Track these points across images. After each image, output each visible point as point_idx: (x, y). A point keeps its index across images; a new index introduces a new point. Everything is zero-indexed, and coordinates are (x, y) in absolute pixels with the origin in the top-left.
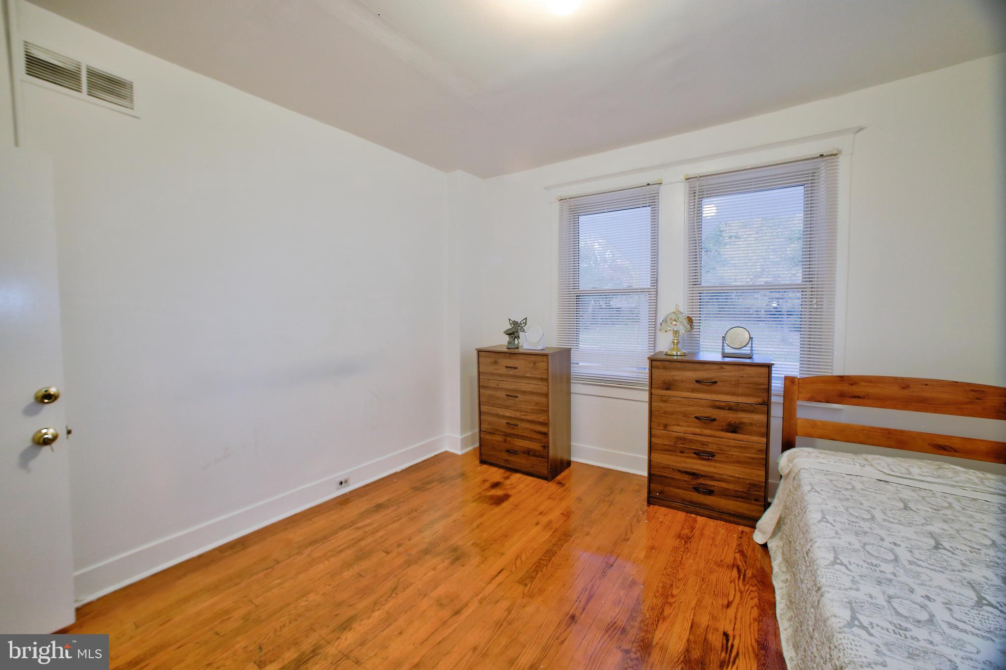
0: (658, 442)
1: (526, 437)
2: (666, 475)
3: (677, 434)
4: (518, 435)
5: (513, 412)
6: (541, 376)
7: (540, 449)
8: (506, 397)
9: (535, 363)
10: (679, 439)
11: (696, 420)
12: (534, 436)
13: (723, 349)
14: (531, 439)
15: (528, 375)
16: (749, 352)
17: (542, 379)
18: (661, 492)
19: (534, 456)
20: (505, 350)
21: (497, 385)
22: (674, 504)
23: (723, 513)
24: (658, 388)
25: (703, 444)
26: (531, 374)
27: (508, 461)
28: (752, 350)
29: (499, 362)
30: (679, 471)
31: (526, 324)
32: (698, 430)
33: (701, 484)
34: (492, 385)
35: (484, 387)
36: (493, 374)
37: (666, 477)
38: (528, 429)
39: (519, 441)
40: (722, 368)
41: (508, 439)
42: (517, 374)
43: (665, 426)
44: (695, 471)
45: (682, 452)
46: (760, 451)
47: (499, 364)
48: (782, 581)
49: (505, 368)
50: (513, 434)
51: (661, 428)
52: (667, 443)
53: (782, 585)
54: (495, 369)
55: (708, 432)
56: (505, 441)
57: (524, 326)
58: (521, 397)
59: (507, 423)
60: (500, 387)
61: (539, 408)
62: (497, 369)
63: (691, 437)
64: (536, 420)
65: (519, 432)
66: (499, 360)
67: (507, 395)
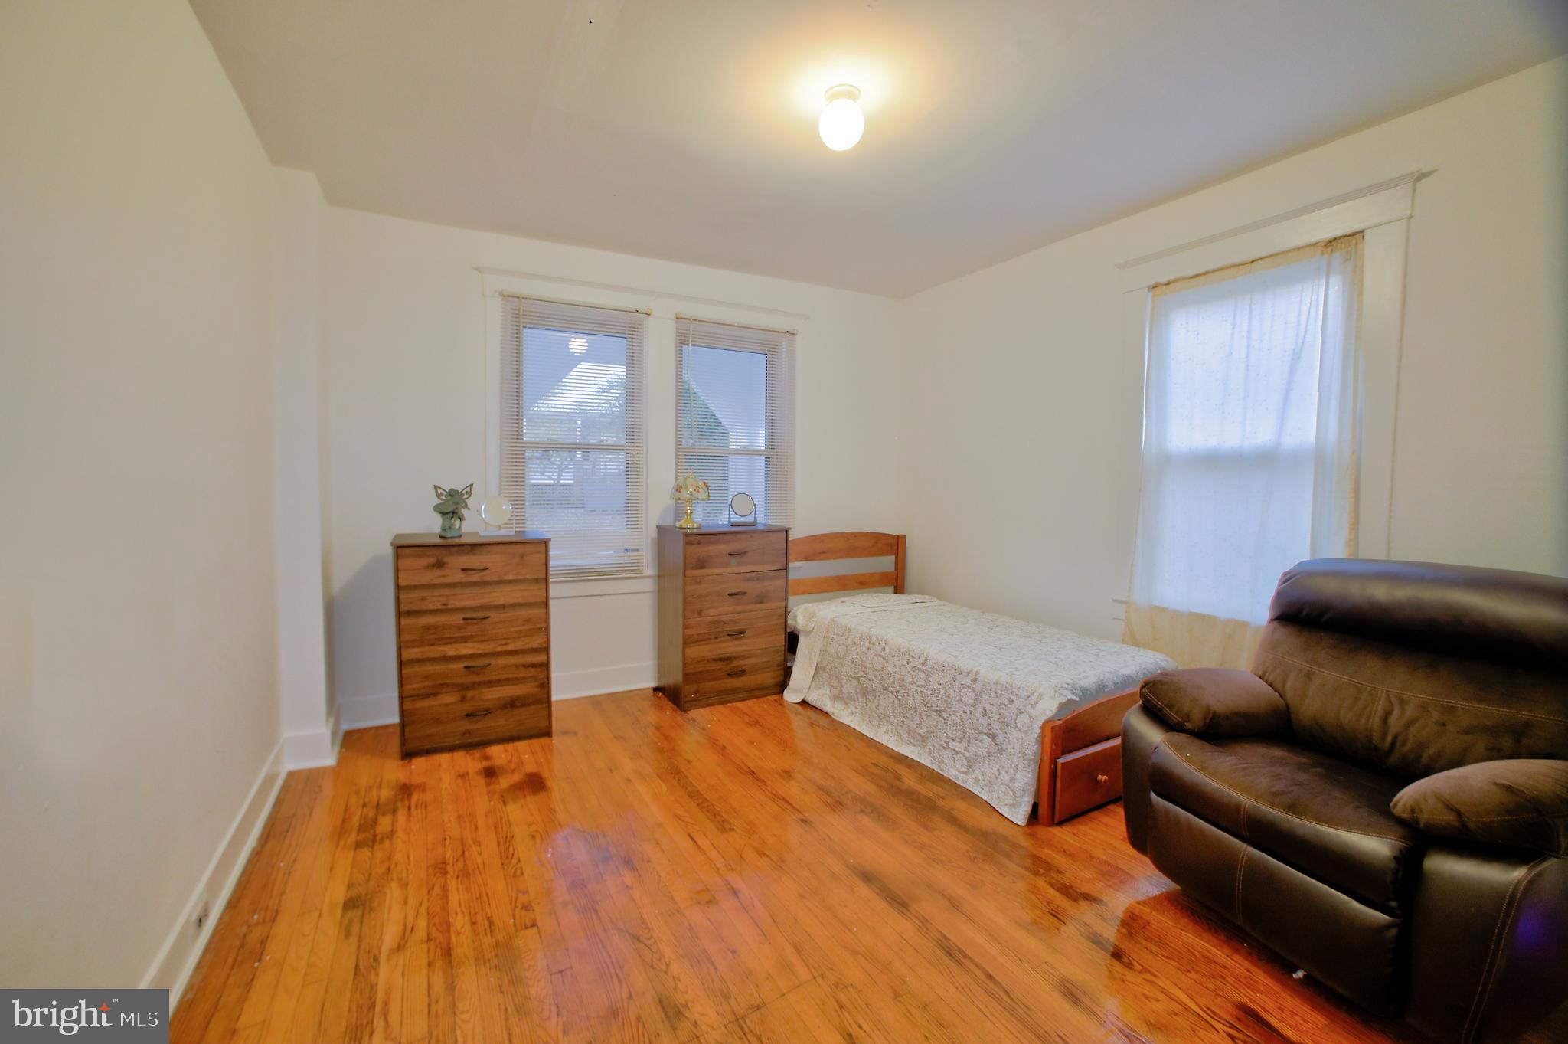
0: (693, 633)
1: (507, 679)
2: (701, 669)
3: (711, 618)
4: (490, 682)
5: (478, 645)
6: (536, 576)
7: (535, 690)
8: (462, 622)
9: (522, 557)
10: (714, 623)
11: (730, 597)
12: (523, 673)
13: (730, 518)
14: (516, 681)
15: (510, 577)
16: (753, 520)
17: (537, 580)
18: (697, 692)
19: (523, 705)
20: (438, 541)
21: (444, 605)
22: (710, 701)
23: (752, 690)
24: (692, 568)
25: (736, 622)
26: (515, 575)
27: (469, 733)
28: (756, 518)
29: (447, 563)
30: (714, 660)
31: (470, 494)
32: (730, 609)
33: (734, 667)
34: (431, 607)
35: (409, 613)
36: (434, 586)
37: (701, 672)
38: (510, 666)
39: (494, 691)
40: (752, 537)
41: (470, 694)
42: (488, 579)
43: (700, 612)
44: (728, 655)
45: (716, 638)
46: (781, 616)
47: (446, 566)
48: (848, 716)
49: (460, 571)
50: (480, 683)
51: (696, 615)
52: (702, 632)
53: (850, 719)
54: (440, 577)
55: (739, 608)
56: (463, 699)
57: (467, 498)
58: (494, 616)
59: (466, 667)
60: (450, 607)
61: (532, 627)
62: (444, 576)
63: (725, 618)
64: (526, 647)
65: (494, 676)
66: (447, 559)
67: (465, 619)
